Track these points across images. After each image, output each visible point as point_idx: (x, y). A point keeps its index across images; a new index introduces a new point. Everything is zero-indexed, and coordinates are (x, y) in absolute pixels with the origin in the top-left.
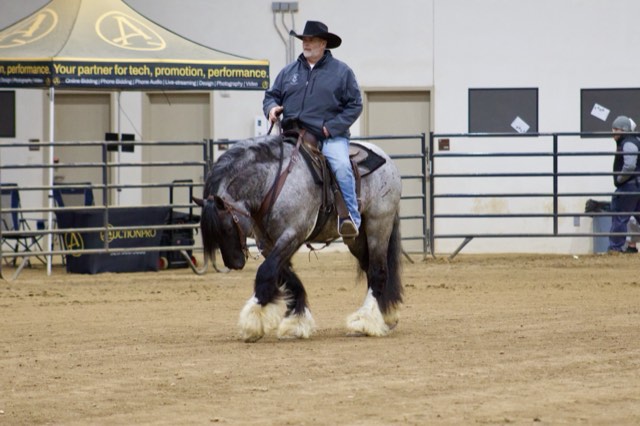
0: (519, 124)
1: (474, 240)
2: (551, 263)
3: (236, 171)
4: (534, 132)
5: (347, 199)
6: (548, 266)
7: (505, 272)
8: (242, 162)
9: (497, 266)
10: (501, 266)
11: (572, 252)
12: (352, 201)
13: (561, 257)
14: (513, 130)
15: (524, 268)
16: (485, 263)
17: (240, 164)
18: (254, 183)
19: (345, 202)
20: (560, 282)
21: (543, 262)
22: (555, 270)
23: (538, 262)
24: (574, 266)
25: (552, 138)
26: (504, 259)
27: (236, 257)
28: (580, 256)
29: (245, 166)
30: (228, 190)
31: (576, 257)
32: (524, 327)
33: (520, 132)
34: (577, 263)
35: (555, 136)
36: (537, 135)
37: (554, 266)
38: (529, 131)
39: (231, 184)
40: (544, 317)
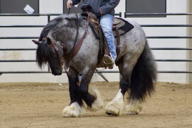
0: (29, 9)
1: (3, 74)
2: (47, 88)
3: (57, 28)
4: (37, 13)
5: (110, 46)
6: (45, 90)
7: (20, 93)
8: (60, 24)
9: (16, 89)
10: (19, 90)
11: (59, 82)
12: (112, 47)
13: (52, 84)
14: (25, 12)
15: (31, 91)
16: (10, 88)
17: (60, 25)
18: (65, 35)
19: (109, 47)
20: (51, 98)
21: (42, 88)
22: (49, 92)
23: (39, 87)
24: (60, 90)
25: (47, 16)
26: (20, 86)
27: (58, 69)
28: (63, 84)
29: (62, 27)
30: (52, 36)
31: (61, 85)
32: (32, 124)
33: (29, 13)
34: (61, 88)
35: (49, 16)
36: (38, 15)
37: (48, 90)
38: (34, 13)
39: (54, 33)
40: (42, 119)
